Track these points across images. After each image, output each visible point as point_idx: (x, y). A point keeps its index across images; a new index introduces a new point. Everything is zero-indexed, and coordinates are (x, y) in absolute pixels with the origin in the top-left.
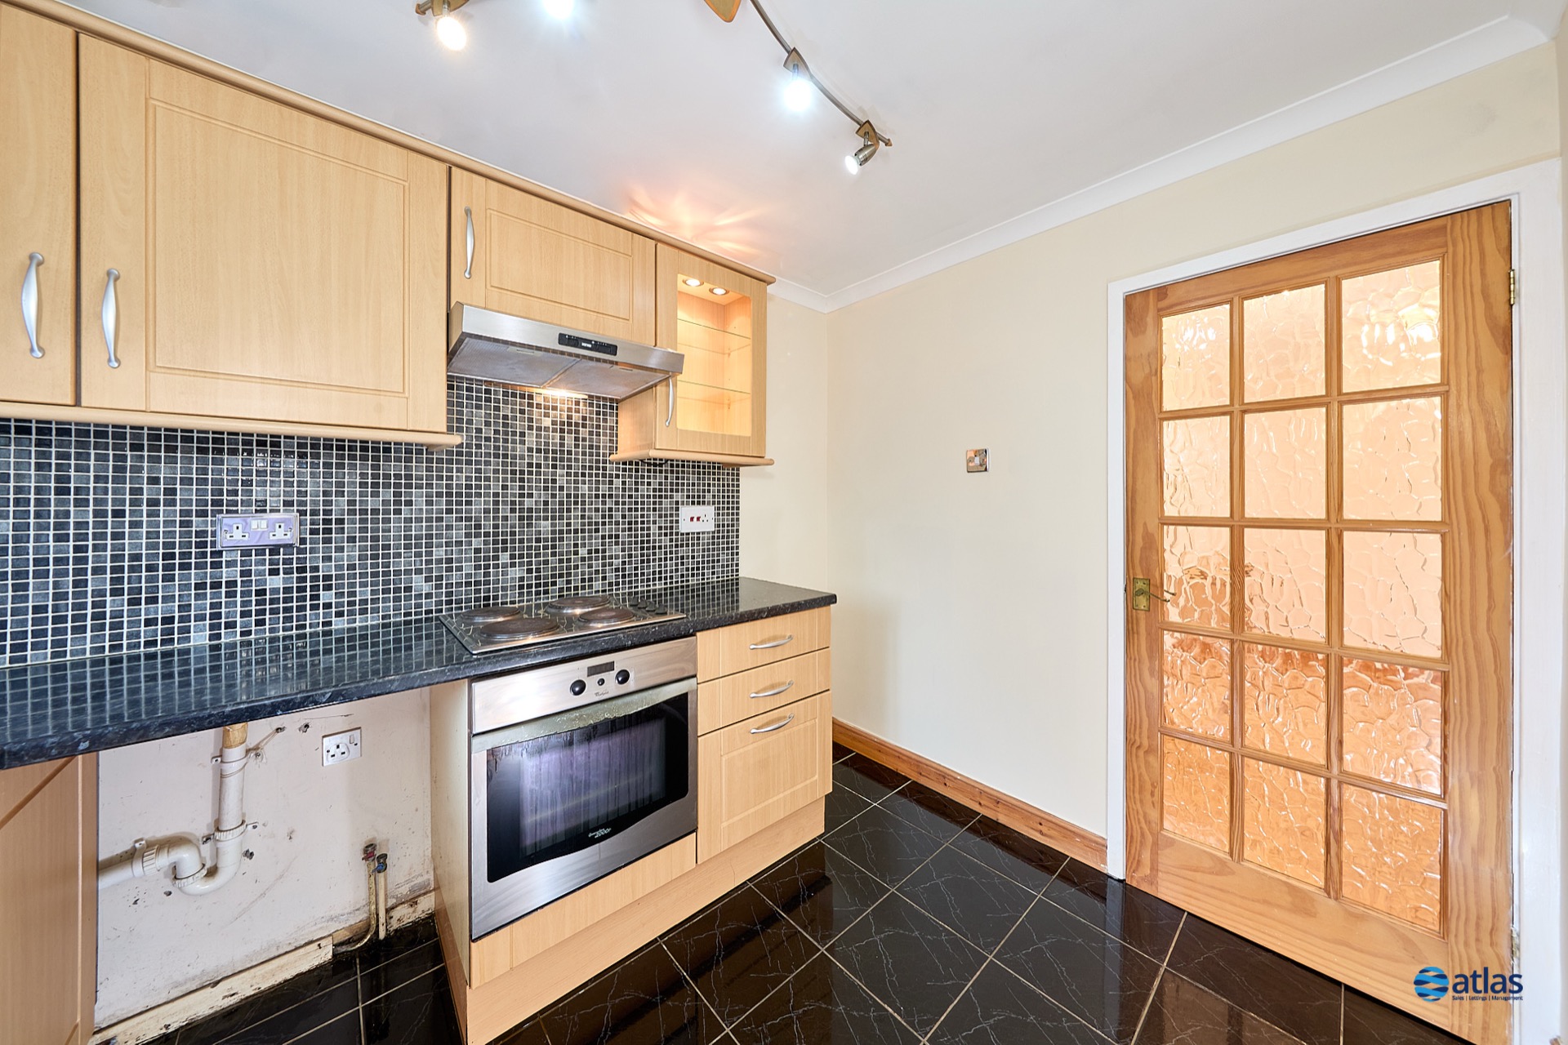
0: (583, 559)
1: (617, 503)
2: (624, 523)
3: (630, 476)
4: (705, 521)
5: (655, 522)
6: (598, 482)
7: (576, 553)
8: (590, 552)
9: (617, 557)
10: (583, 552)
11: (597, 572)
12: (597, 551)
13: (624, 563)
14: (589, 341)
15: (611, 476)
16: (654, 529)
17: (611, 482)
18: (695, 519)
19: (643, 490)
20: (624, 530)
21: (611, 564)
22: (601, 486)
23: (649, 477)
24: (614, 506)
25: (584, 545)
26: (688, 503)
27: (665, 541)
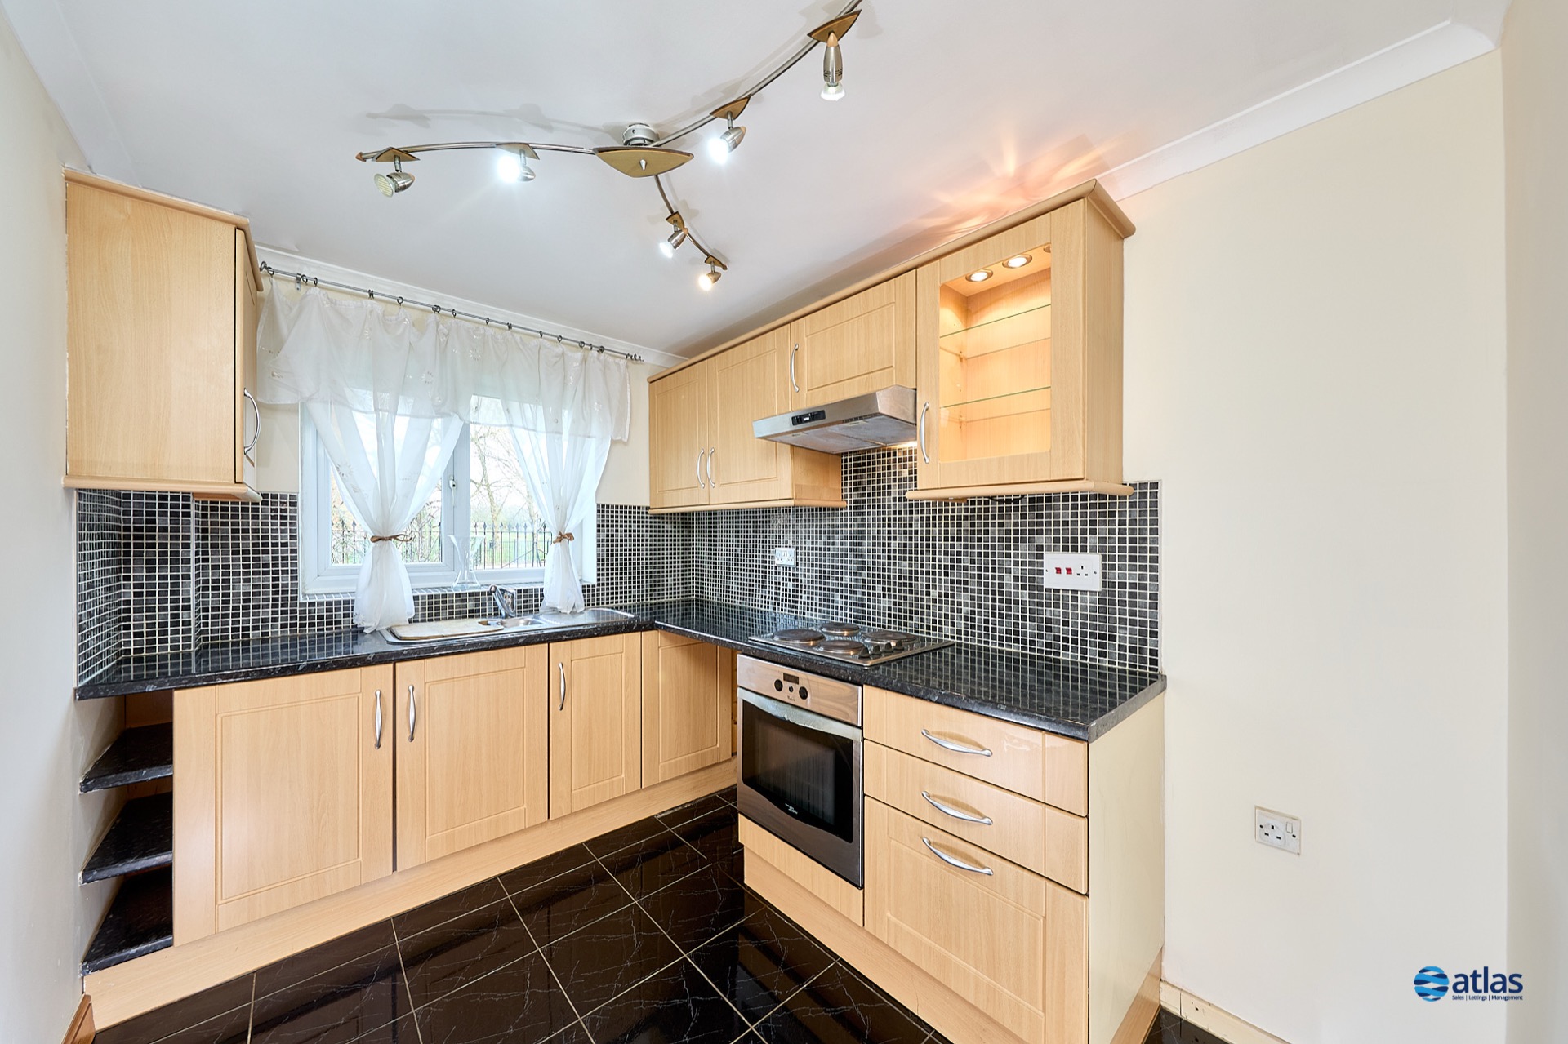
0: (934, 601)
1: (966, 547)
2: (973, 569)
3: (980, 517)
4: (1082, 575)
5: (1009, 571)
6: (946, 525)
7: (928, 594)
8: (940, 595)
9: (966, 605)
10: (934, 593)
11: (946, 616)
12: (946, 595)
13: (973, 612)
14: (806, 415)
15: (959, 518)
16: (1008, 579)
17: (959, 525)
18: (1064, 571)
19: (993, 533)
20: (973, 576)
21: (960, 611)
22: (949, 529)
23: (1001, 517)
24: (962, 550)
25: (934, 587)
26: (1056, 549)
27: (1023, 596)
